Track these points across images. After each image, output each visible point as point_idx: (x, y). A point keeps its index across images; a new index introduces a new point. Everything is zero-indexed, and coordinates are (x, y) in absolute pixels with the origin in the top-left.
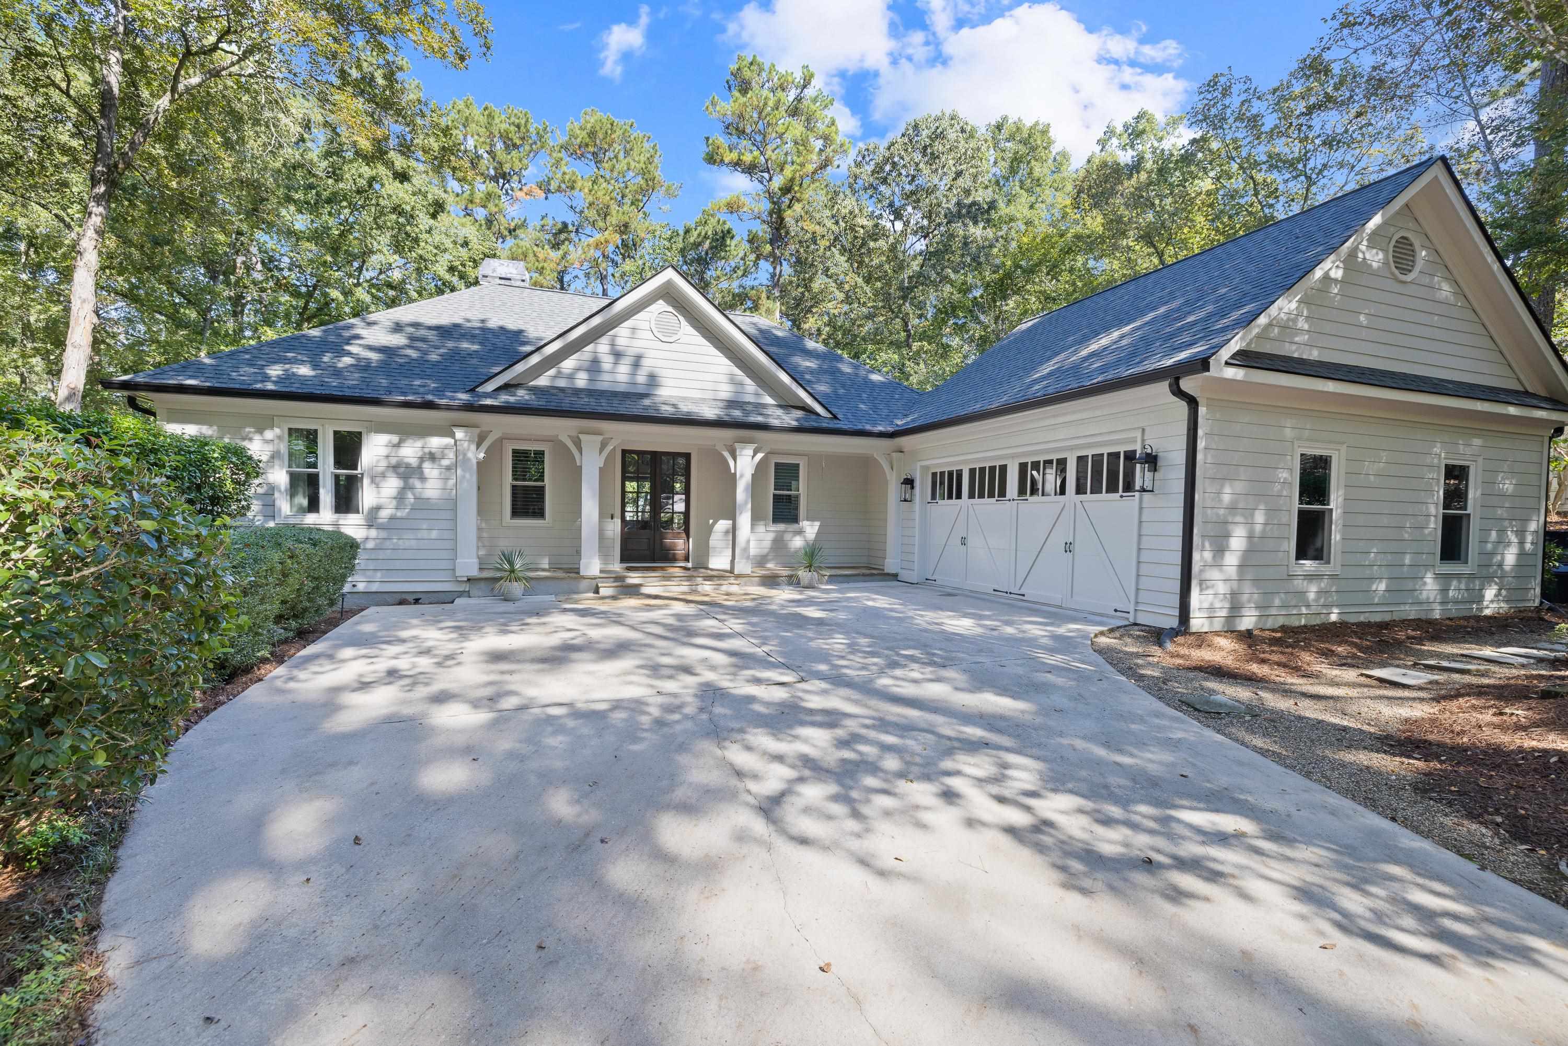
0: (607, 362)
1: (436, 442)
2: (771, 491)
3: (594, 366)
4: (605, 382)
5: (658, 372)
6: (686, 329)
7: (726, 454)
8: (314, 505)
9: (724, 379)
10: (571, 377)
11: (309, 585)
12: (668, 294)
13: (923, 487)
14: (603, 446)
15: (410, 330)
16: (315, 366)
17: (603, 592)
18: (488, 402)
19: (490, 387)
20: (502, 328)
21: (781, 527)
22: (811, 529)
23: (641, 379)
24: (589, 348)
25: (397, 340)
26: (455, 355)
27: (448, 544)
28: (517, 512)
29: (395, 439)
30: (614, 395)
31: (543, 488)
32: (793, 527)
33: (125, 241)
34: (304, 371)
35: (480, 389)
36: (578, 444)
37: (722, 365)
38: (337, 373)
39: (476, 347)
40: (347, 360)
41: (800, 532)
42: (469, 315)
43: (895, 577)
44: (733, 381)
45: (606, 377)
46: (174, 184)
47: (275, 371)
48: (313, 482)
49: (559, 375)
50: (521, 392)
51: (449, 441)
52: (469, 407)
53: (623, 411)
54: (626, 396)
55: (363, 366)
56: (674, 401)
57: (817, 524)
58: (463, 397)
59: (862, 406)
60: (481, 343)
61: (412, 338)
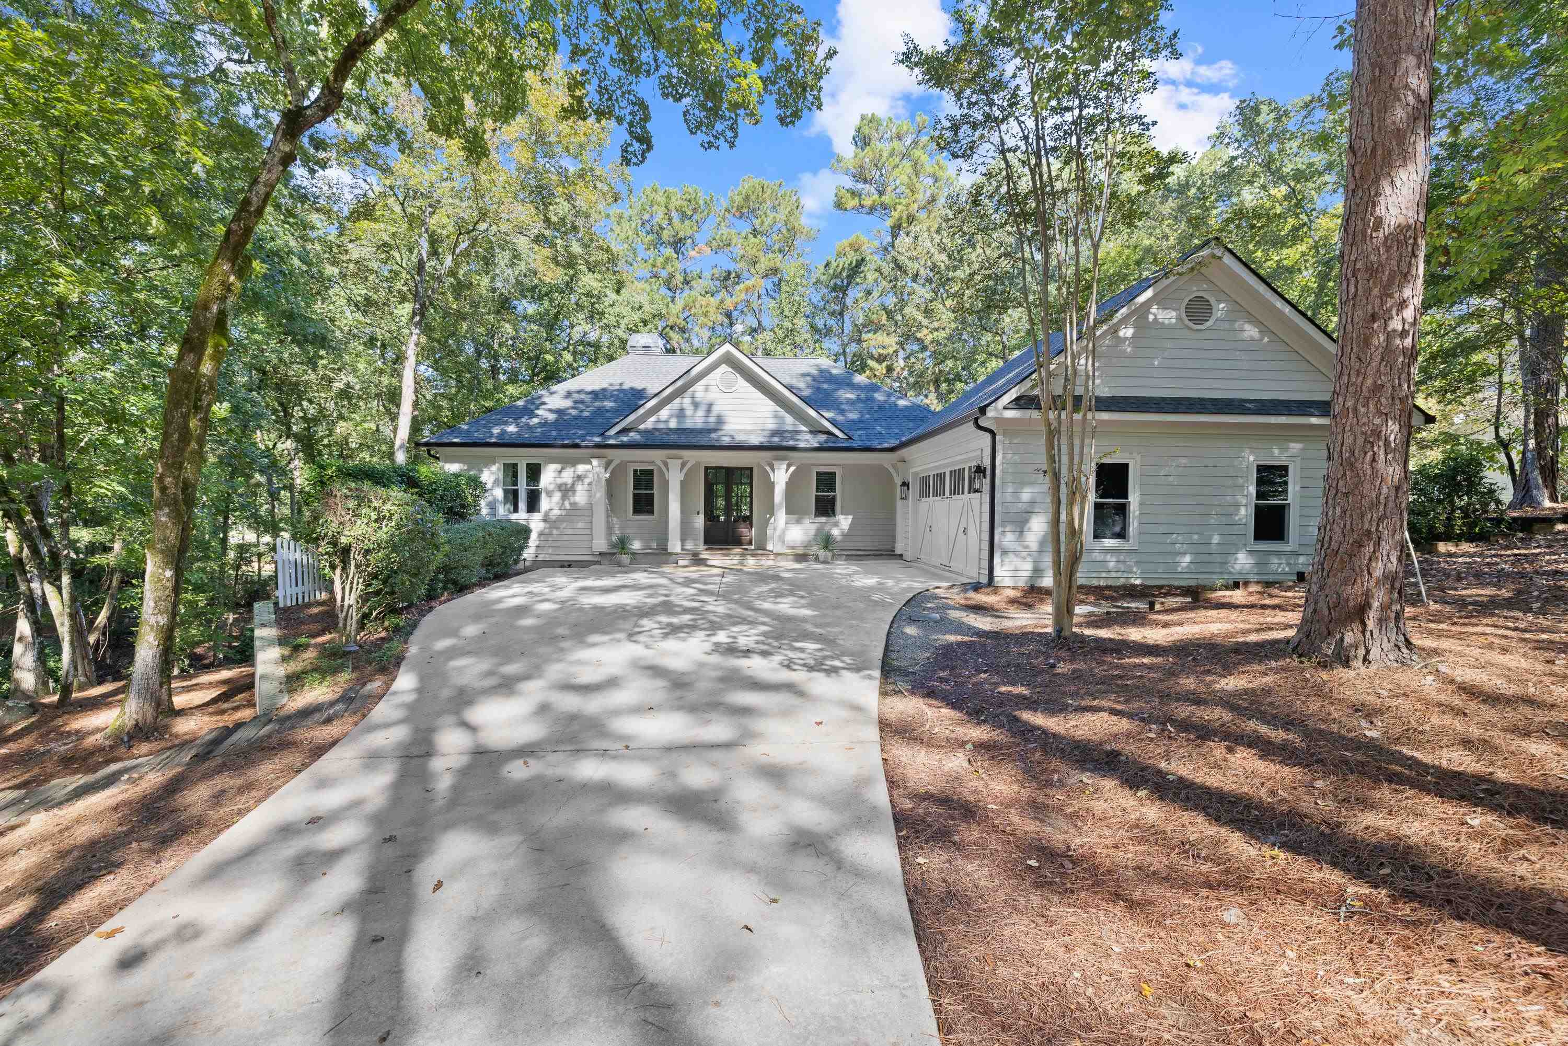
0: (689, 411)
1: (581, 468)
2: (814, 493)
3: (681, 414)
4: (688, 425)
5: (723, 414)
6: (741, 382)
7: (768, 468)
8: (516, 509)
9: (770, 415)
10: (666, 422)
11: (499, 550)
12: (728, 360)
13: (914, 489)
14: (683, 465)
15: (575, 395)
16: (517, 425)
17: (681, 563)
18: (611, 442)
19: (612, 432)
20: (632, 389)
21: (823, 519)
22: (844, 521)
23: (712, 419)
24: (678, 400)
25: (568, 403)
26: (600, 411)
27: (588, 532)
28: (637, 510)
29: (558, 467)
30: (693, 431)
31: (652, 495)
32: (832, 520)
33: (430, 338)
34: (512, 429)
35: (608, 433)
36: (666, 465)
37: (769, 406)
38: (530, 429)
39: (611, 404)
40: (535, 421)
41: (837, 524)
42: (612, 381)
43: (901, 557)
44: (776, 417)
45: (688, 420)
46: (455, 306)
47: (496, 431)
48: (515, 493)
49: (658, 421)
50: (632, 434)
51: (588, 467)
52: (599, 446)
53: (694, 442)
54: (701, 431)
55: (544, 424)
56: (732, 433)
57: (850, 518)
58: (597, 439)
59: (878, 428)
60: (615, 401)
61: (576, 402)
